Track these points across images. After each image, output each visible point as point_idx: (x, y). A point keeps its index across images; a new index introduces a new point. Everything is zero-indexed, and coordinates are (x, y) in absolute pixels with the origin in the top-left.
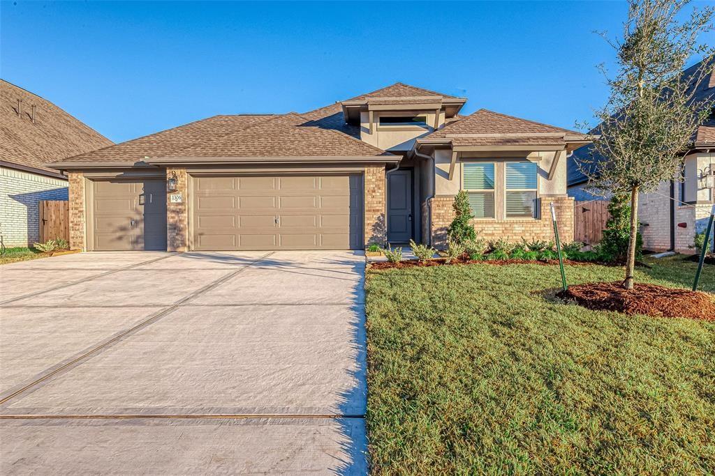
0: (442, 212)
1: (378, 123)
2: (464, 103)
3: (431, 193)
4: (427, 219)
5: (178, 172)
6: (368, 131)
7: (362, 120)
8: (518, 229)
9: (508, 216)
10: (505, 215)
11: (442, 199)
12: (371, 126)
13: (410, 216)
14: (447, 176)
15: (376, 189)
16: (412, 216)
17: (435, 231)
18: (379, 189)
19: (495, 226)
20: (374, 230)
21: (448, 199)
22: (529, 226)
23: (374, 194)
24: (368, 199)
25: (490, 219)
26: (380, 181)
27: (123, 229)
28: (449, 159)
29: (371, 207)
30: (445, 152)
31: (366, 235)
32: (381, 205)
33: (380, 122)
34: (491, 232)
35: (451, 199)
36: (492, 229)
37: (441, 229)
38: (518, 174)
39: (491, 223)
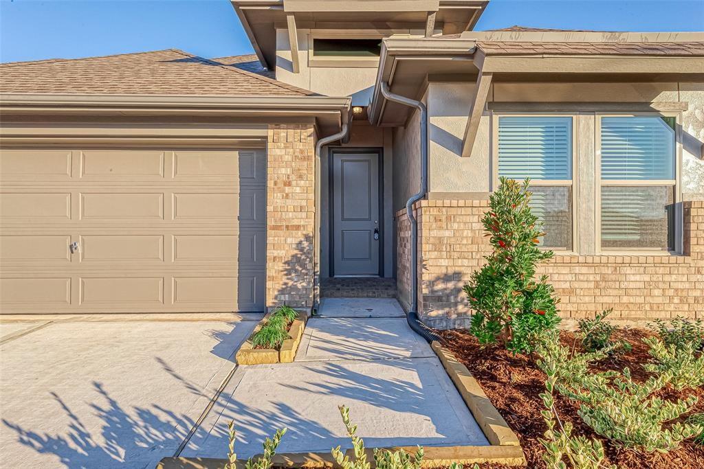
0: (447, 233)
1: (311, 51)
2: (484, 4)
3: (417, 188)
4: (409, 246)
6: (291, 66)
7: (278, 44)
8: (634, 278)
9: (605, 244)
10: (598, 243)
11: (447, 203)
12: (295, 56)
13: (376, 231)
14: (459, 146)
15: (293, 177)
16: (380, 231)
17: (431, 284)
18: (301, 177)
19: (577, 270)
20: (288, 273)
21: (461, 203)
22: (661, 271)
23: (287, 189)
24: (274, 200)
25: (565, 255)
26: (304, 159)
28: (464, 106)
29: (281, 219)
30: (456, 89)
31: (269, 284)
32: (304, 215)
33: (315, 49)
34: (567, 285)
35: (476, 203)
36: (569, 277)
37: (447, 278)
38: (624, 145)
39: (569, 264)
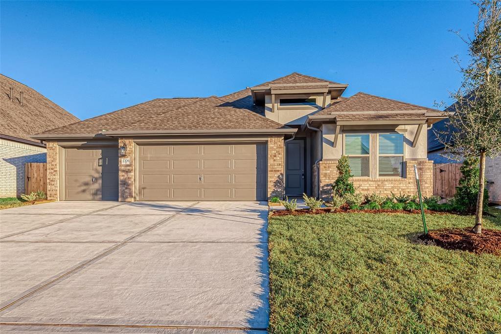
0: (328, 172)
1: (279, 104)
2: (346, 88)
3: (320, 158)
4: (317, 177)
5: (127, 141)
6: (271, 110)
7: (266, 101)
8: (388, 185)
9: (380, 175)
10: (378, 175)
11: (328, 162)
12: (273, 106)
13: (303, 175)
14: (332, 144)
15: (277, 154)
16: (305, 175)
17: (323, 187)
18: (279, 154)
19: (370, 183)
20: (275, 186)
21: (333, 162)
22: (397, 183)
23: (275, 158)
24: (270, 162)
25: (366, 178)
26: (280, 148)
27: (86, 184)
28: (334, 131)
29: (273, 168)
30: (330, 126)
31: (269, 190)
32: (280, 166)
33: (280, 103)
34: (367, 188)
35: (335, 162)
36: (367, 185)
37: (327, 185)
38: (388, 143)
39: (367, 181)
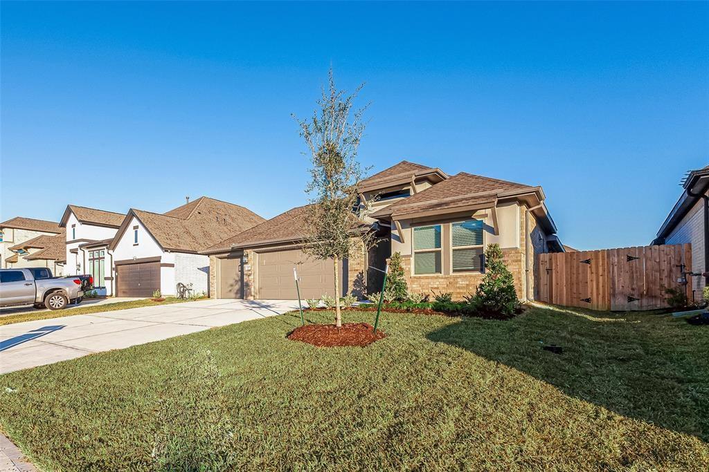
5: (248, 251)
9: (454, 271)
10: (451, 271)
19: (441, 280)
25: (439, 274)
27: (232, 285)
34: (436, 286)
36: (437, 283)
39: (437, 277)
